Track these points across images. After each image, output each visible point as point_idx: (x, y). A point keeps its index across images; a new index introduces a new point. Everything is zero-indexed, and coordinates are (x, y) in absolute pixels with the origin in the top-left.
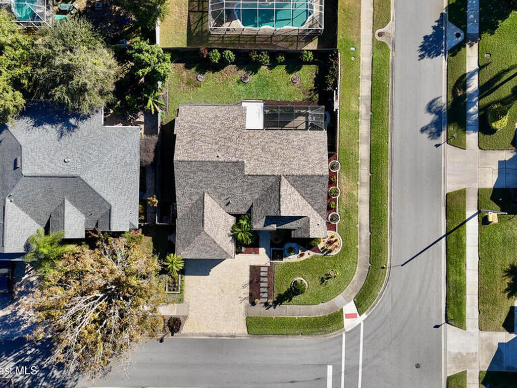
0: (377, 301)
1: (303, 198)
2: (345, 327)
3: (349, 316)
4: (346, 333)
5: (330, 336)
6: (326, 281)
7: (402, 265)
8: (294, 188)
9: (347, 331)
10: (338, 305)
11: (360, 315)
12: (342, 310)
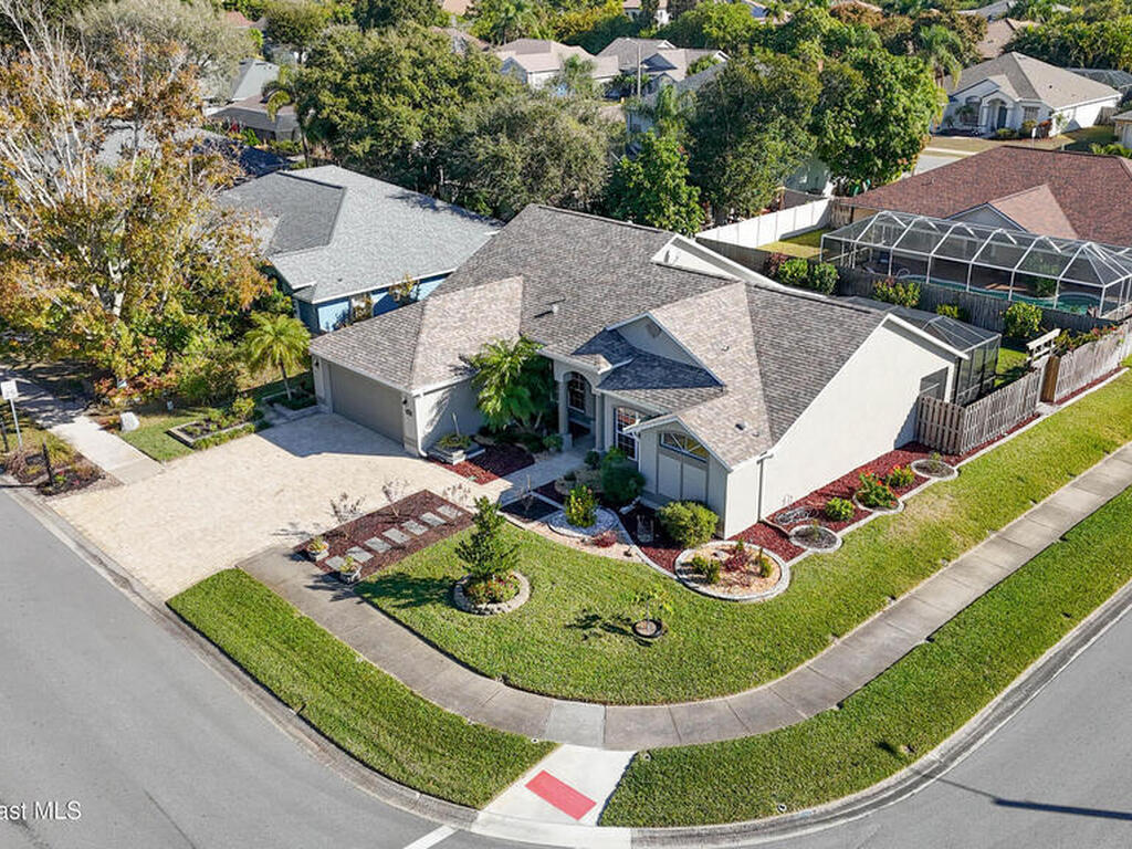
0: (744, 833)
1: (754, 354)
2: (482, 815)
3: (549, 789)
4: (460, 836)
5: (388, 794)
6: (599, 631)
7: (1000, 802)
8: (753, 321)
9: (475, 829)
10: (549, 727)
11: (600, 823)
12: (546, 748)
